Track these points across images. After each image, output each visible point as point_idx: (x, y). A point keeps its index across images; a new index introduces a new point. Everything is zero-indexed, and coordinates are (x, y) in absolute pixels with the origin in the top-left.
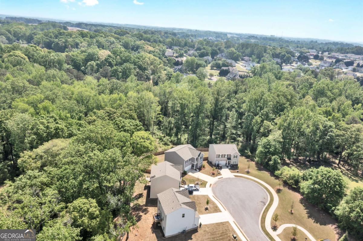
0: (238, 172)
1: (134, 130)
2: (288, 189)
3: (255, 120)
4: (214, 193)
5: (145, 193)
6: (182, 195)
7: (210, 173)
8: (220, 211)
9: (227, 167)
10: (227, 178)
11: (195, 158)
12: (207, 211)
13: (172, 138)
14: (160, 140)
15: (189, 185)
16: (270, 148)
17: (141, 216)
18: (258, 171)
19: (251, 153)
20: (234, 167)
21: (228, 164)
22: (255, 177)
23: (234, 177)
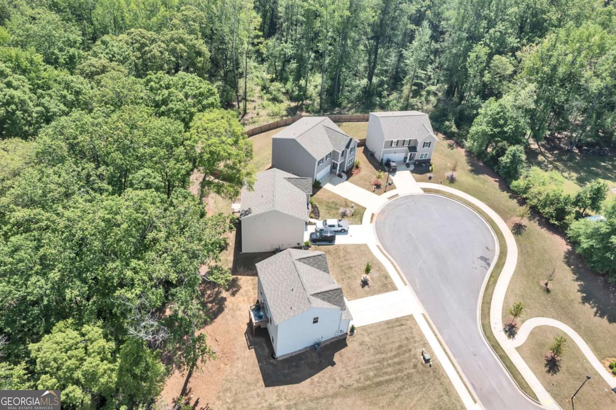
0: (430, 178)
1: (193, 110)
2: (540, 224)
3: (474, 54)
4: (380, 237)
5: (231, 237)
6: (313, 266)
7: (370, 182)
8: (395, 289)
9: (408, 166)
10: (406, 197)
11: (339, 153)
12: (366, 287)
13: (289, 85)
14: (262, 90)
15: (325, 221)
16: (505, 124)
17: (224, 299)
18: (472, 174)
19: (458, 126)
20: (421, 167)
21: (410, 160)
22: (467, 191)
23: (422, 192)
